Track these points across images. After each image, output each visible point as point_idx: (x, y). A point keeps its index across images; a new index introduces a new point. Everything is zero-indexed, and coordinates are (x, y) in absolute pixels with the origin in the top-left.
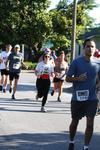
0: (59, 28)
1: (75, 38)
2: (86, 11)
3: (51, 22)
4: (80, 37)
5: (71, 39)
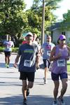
1: (44, 29)
3: (27, 19)
4: (48, 29)
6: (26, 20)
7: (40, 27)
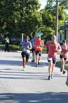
0: (47, 22)
1: (58, 28)
2: (65, 10)
4: (61, 28)
5: (55, 29)
6: (40, 19)
7: (54, 26)
